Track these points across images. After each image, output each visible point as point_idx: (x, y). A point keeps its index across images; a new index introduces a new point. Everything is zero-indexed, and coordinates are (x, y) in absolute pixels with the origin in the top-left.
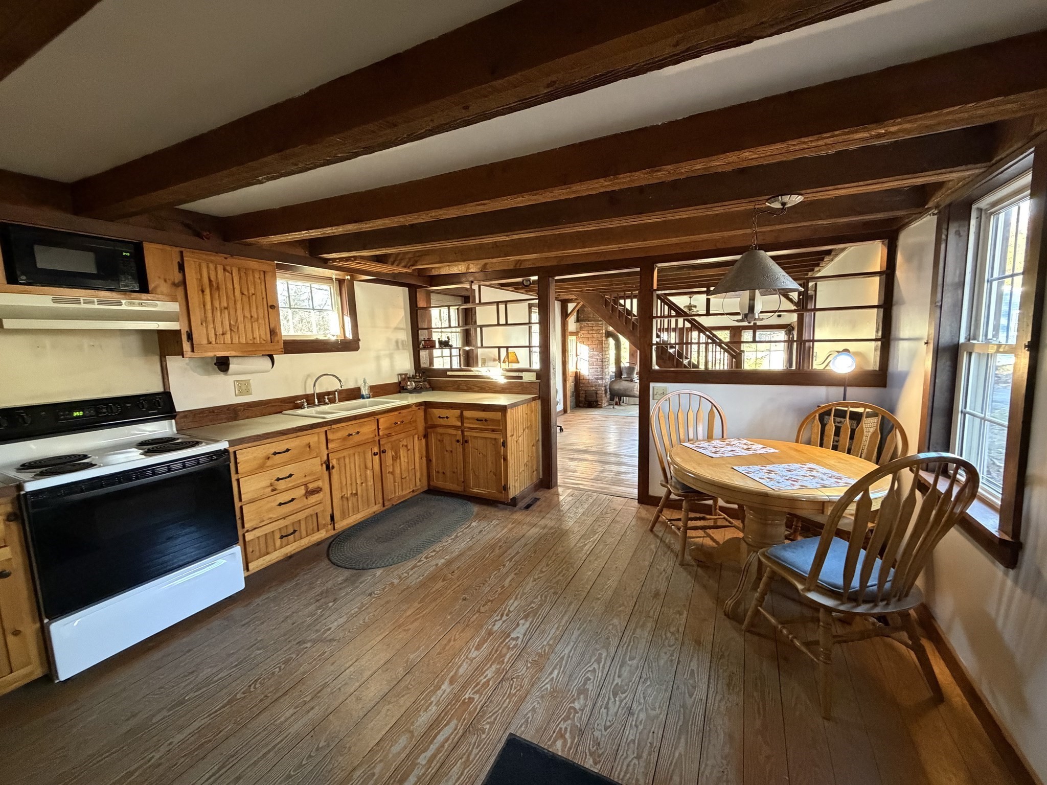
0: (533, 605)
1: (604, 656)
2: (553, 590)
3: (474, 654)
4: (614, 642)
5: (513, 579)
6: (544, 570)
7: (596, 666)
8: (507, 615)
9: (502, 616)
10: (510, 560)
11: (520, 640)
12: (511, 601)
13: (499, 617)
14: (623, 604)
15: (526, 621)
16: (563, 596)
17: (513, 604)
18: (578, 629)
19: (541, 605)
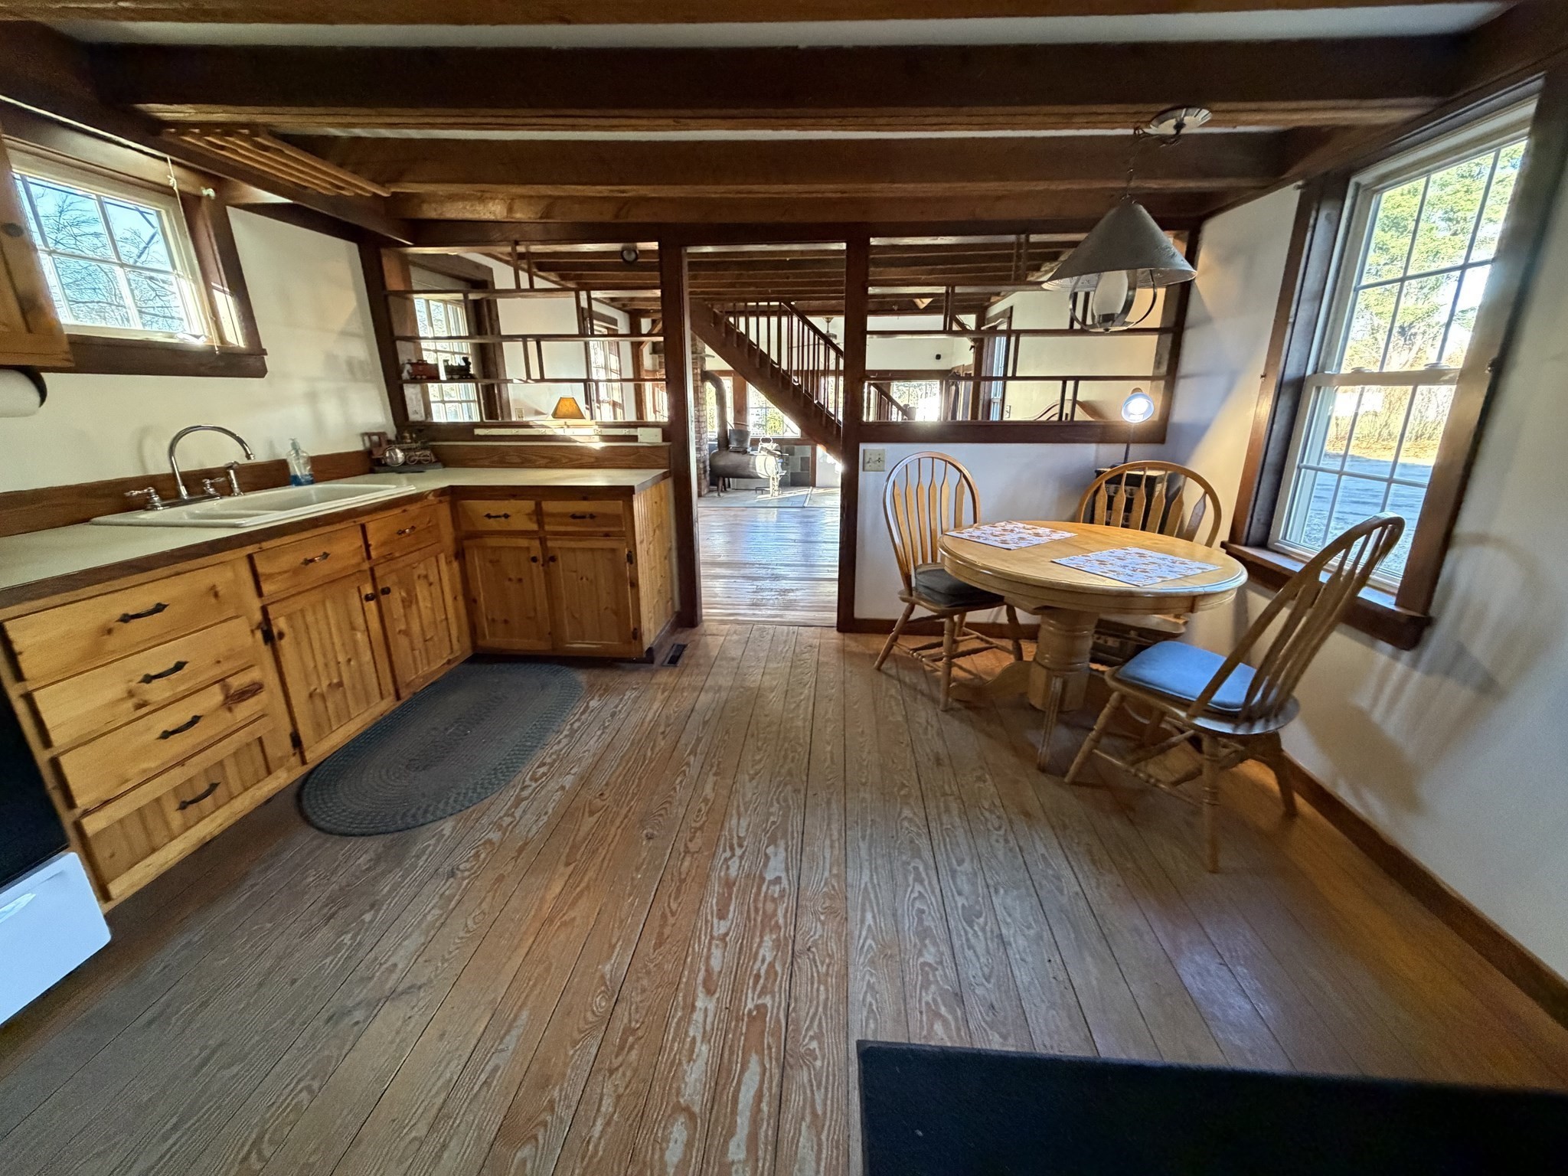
0: (772, 819)
1: (921, 869)
2: (789, 788)
3: (721, 928)
4: (923, 843)
5: (715, 784)
6: (758, 758)
7: (918, 888)
8: (741, 846)
9: (732, 849)
10: (693, 752)
11: (785, 882)
12: (734, 821)
13: (728, 854)
14: (903, 786)
15: (776, 846)
16: (810, 793)
17: (739, 825)
18: (864, 838)
19: (785, 816)
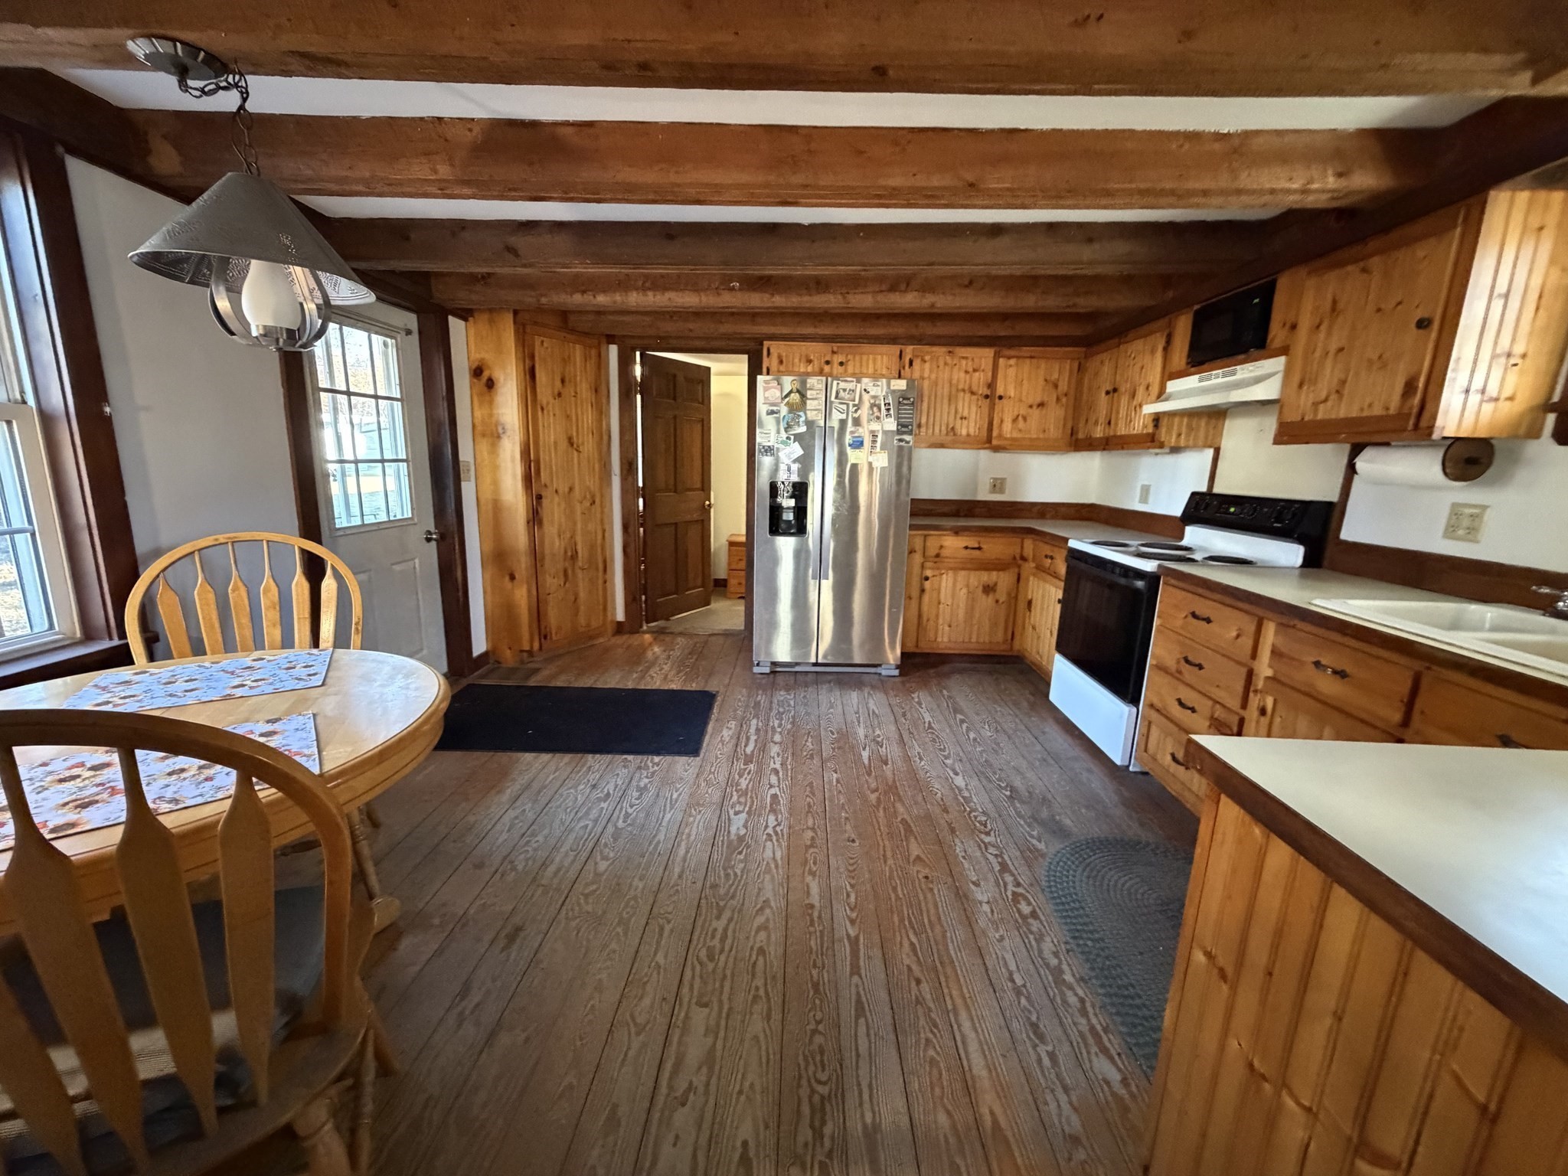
0: (742, 857)
1: (621, 821)
2: (722, 891)
4: (607, 838)
5: (808, 893)
7: (630, 811)
8: (769, 835)
9: (776, 833)
11: (731, 812)
12: (778, 855)
13: (778, 829)
15: (738, 835)
16: (699, 885)
17: (772, 852)
18: (659, 842)
19: (728, 859)
